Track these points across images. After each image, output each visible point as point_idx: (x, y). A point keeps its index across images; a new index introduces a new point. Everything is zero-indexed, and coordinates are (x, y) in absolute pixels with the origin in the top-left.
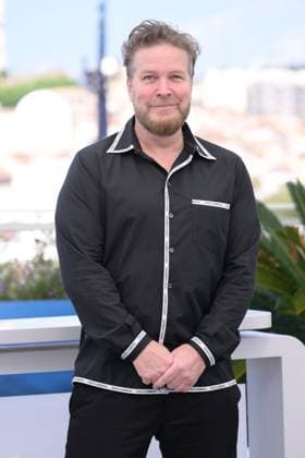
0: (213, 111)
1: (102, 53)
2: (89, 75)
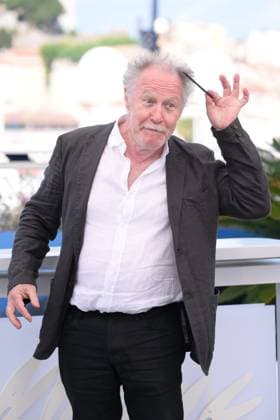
0: (255, 67)
1: (155, 15)
2: (143, 33)
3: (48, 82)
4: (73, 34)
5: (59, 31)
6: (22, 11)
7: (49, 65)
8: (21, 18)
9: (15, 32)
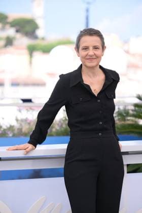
3: (31, 63)
4: (43, 39)
5: (36, 38)
6: (18, 28)
7: (31, 55)
8: (17, 31)
9: (14, 38)
